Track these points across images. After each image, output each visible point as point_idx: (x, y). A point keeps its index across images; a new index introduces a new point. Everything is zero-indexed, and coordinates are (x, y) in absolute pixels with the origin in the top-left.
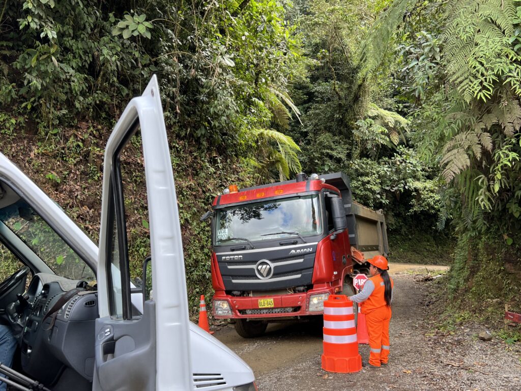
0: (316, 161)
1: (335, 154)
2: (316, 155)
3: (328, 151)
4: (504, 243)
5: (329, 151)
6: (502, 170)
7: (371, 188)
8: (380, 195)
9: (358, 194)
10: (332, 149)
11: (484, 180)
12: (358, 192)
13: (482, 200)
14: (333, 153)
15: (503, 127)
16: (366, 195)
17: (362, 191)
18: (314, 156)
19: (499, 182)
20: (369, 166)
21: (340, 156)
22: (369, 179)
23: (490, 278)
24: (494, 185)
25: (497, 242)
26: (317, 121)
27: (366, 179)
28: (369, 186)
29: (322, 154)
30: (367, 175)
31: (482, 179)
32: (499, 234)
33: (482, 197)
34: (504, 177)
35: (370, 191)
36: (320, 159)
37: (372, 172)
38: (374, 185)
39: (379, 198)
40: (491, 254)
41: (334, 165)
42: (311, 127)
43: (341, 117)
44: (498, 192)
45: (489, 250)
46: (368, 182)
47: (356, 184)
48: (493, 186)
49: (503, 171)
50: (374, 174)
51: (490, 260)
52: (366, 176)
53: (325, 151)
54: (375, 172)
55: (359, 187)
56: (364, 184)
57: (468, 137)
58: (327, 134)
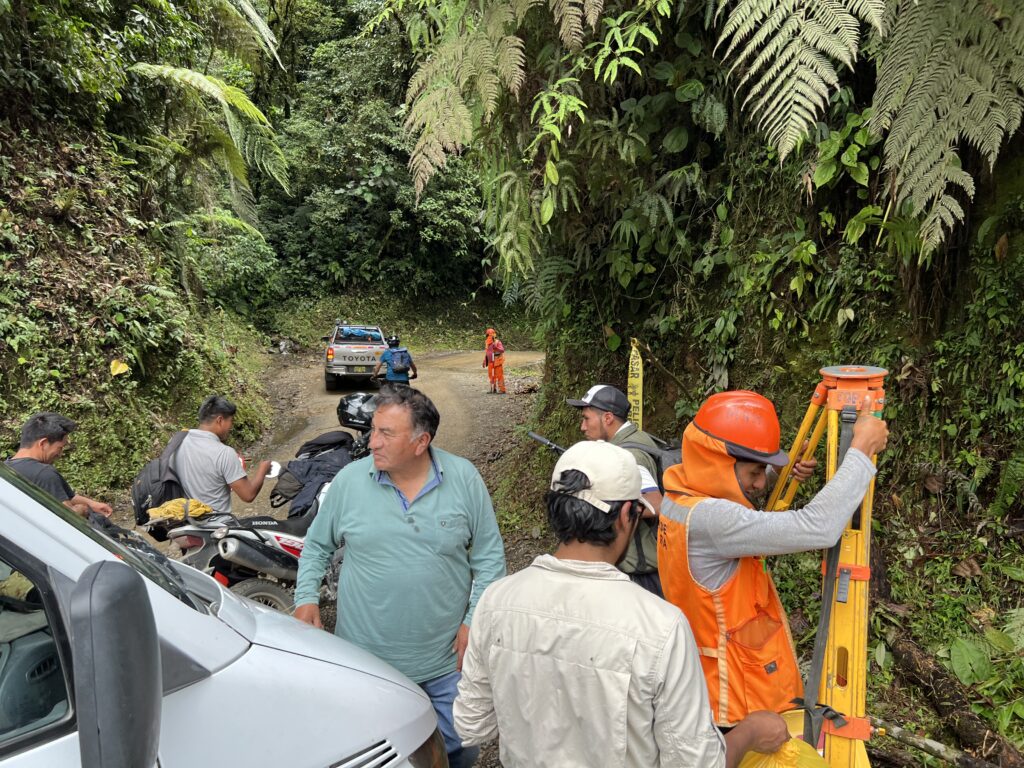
0: (358, 155)
1: (395, 144)
2: (358, 143)
3: (380, 136)
4: (602, 345)
5: (382, 137)
6: (562, 158)
7: (462, 214)
8: (480, 228)
9: (437, 224)
10: (390, 134)
11: (513, 186)
12: (438, 220)
13: (511, 245)
14: (391, 141)
15: (557, 20)
16: (453, 227)
17: (445, 219)
18: (353, 144)
19: (555, 194)
20: (458, 171)
21: (402, 147)
22: (459, 195)
23: (574, 424)
24: (541, 202)
25: (590, 344)
26: (359, 73)
27: (451, 195)
28: (458, 210)
29: (369, 140)
30: (454, 187)
31: (510, 182)
32: (596, 324)
33: (510, 236)
34: (566, 178)
35: (460, 220)
36: (365, 151)
37: (463, 182)
38: (469, 207)
39: (477, 234)
40: (577, 372)
41: (392, 166)
42: (348, 85)
43: (405, 67)
44: (552, 222)
45: (573, 363)
46: (457, 202)
47: (435, 206)
48: (538, 205)
49: (565, 162)
50: (468, 186)
51: (574, 385)
52: (455, 190)
53: (375, 136)
54: (469, 182)
55: (441, 211)
56: (449, 204)
57: (470, 51)
58: (378, 102)
